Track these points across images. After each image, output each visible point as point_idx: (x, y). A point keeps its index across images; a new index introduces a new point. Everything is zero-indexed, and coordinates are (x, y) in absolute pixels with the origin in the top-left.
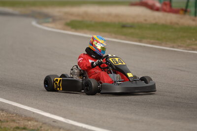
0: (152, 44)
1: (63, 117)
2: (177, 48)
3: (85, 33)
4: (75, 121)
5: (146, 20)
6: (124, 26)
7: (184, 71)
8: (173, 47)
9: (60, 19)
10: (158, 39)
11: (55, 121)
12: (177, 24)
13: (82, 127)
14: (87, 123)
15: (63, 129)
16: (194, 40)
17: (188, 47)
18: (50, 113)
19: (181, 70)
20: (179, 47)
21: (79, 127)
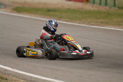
0: (67, 21)
1: (11, 68)
2: (82, 24)
3: (25, 15)
4: (18, 70)
5: (63, 7)
6: (49, 10)
7: (87, 38)
8: (80, 23)
9: (9, 6)
10: (70, 18)
11: (6, 70)
12: (82, 9)
13: (23, 74)
14: (26, 72)
15: (11, 75)
16: (93, 19)
17: (89, 23)
18: (3, 65)
19: (85, 38)
20: (83, 23)
21: (21, 74)
